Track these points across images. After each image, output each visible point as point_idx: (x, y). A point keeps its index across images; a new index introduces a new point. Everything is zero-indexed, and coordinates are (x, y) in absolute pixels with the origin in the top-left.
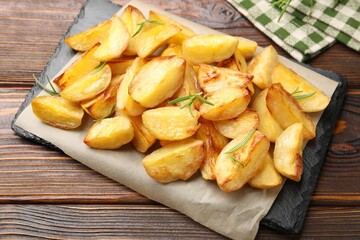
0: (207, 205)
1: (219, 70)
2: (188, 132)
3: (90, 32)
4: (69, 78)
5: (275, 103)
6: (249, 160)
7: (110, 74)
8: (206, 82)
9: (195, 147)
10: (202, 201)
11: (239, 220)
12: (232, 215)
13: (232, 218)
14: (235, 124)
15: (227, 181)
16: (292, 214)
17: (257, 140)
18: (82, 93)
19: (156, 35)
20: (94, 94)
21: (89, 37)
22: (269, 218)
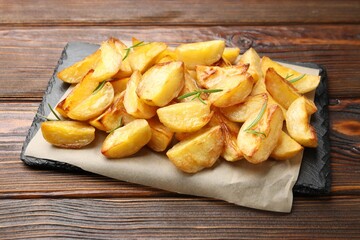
0: (238, 184)
1: (215, 68)
2: (204, 119)
3: (79, 64)
4: (71, 103)
5: (274, 85)
6: (269, 130)
7: (112, 90)
8: (206, 79)
9: (214, 132)
10: (232, 182)
11: (273, 191)
12: (265, 189)
13: (266, 191)
14: (244, 108)
15: (255, 151)
16: (320, 176)
17: (272, 111)
18: (89, 109)
19: (146, 52)
20: (101, 109)
21: (79, 69)
22: (300, 183)
